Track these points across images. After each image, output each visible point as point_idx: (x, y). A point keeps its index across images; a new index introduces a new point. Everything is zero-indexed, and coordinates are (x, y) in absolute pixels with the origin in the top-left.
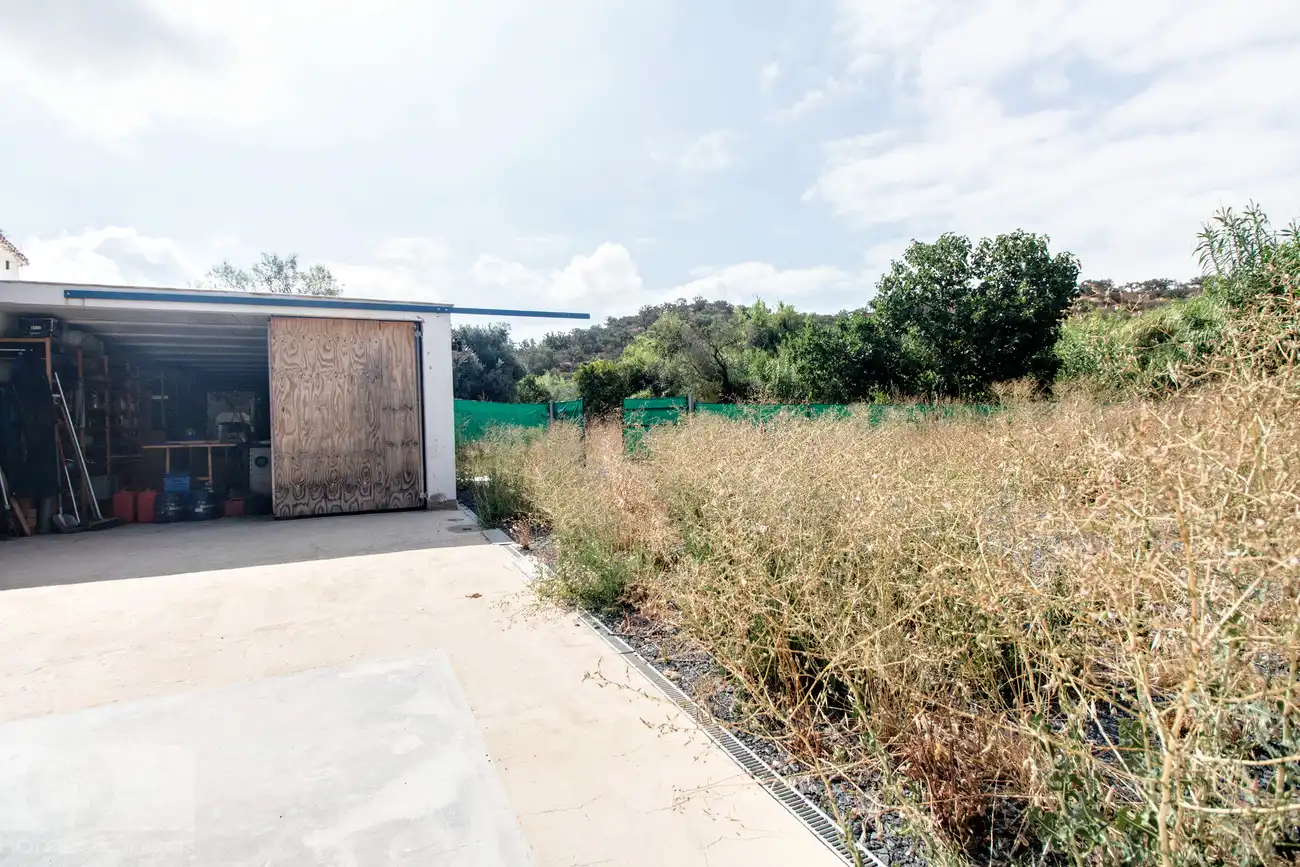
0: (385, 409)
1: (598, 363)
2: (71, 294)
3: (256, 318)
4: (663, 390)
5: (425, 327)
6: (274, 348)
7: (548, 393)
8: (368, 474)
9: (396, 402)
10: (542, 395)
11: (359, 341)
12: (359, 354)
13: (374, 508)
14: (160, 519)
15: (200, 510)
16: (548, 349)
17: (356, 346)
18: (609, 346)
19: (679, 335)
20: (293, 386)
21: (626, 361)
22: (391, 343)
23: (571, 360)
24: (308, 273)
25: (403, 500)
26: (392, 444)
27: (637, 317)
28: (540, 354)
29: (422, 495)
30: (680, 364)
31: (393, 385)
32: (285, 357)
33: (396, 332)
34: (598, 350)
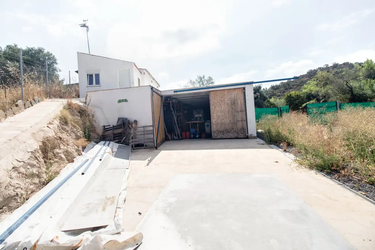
0: (236, 112)
1: (293, 93)
2: (175, 91)
3: (207, 92)
4: (321, 100)
5: (246, 89)
6: (211, 99)
7: (275, 104)
8: (233, 129)
9: (239, 109)
10: (273, 105)
11: (229, 95)
12: (229, 98)
13: (235, 138)
14: (190, 138)
15: (197, 136)
16: (272, 90)
17: (229, 96)
18: (295, 86)
19: (328, 79)
20: (215, 107)
21: (304, 91)
22: (237, 94)
23: (280, 93)
24: (207, 79)
25: (242, 136)
26: (238, 121)
27: (306, 75)
28: (269, 92)
29: (247, 135)
30: (329, 89)
31: (238, 105)
32: (213, 100)
33: (239, 91)
34: (291, 88)
